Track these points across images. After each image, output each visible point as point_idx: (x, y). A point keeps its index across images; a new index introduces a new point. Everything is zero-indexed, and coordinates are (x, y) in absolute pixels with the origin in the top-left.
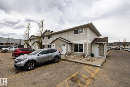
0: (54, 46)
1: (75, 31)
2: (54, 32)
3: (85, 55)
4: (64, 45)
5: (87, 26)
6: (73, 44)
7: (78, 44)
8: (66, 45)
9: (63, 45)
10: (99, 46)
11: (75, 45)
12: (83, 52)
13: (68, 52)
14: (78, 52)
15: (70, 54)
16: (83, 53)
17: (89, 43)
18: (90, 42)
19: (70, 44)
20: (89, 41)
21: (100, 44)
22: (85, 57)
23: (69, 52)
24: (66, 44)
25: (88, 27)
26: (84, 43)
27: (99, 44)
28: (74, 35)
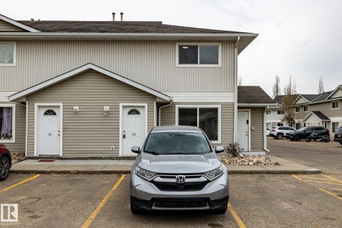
6: (174, 104)
8: (143, 111)
10: (248, 115)
16: (219, 141)
19: (160, 105)
27: (250, 110)
28: (178, 65)
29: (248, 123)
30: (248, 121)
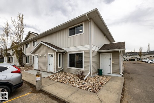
0: (37, 57)
1: (70, 30)
2: (38, 34)
4: (52, 56)
5: (90, 19)
7: (75, 53)
8: (53, 55)
9: (49, 54)
10: (110, 56)
11: (70, 55)
12: (82, 67)
13: (57, 67)
14: (75, 68)
15: (62, 71)
16: (83, 69)
17: (93, 51)
18: (96, 49)
19: (62, 53)
20: (93, 46)
21: (113, 52)
23: (61, 67)
24: (53, 53)
25: (91, 21)
26: (84, 51)
27: (111, 53)
28: (68, 37)
30: (110, 59)
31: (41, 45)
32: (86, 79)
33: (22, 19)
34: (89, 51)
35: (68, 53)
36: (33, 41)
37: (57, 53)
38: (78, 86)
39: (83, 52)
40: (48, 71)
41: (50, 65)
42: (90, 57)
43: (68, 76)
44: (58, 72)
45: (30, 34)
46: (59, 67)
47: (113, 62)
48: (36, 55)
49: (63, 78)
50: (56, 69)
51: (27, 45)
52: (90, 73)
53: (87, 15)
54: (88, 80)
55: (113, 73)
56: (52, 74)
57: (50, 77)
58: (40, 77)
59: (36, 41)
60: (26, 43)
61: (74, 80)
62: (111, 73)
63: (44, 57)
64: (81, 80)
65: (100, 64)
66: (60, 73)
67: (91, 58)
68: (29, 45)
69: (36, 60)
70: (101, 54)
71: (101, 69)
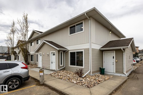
0: (41, 55)
1: (71, 28)
3: (83, 72)
4: (54, 55)
6: (68, 51)
7: (76, 51)
9: (52, 53)
10: (114, 54)
11: (71, 53)
13: (59, 65)
14: (76, 66)
15: (64, 69)
16: (83, 67)
17: (93, 49)
18: (98, 47)
19: (64, 51)
22: (83, 77)
23: (63, 65)
24: (55, 52)
25: (91, 18)
26: (85, 49)
27: (115, 51)
28: (69, 35)
29: (114, 58)
30: (113, 57)
31: (44, 43)
32: (85, 77)
33: (27, 18)
34: (89, 49)
35: (69, 51)
36: (37, 39)
37: (59, 51)
38: (75, 82)
39: (83, 51)
40: (50, 69)
41: (52, 63)
42: (90, 55)
43: (68, 74)
44: (59, 70)
45: (34, 33)
46: (60, 65)
47: (117, 61)
48: (40, 54)
49: (64, 75)
50: (57, 67)
51: (31, 43)
52: (90, 72)
53: (85, 14)
54: (86, 77)
55: (117, 72)
56: (54, 72)
57: (52, 74)
58: (43, 73)
59: (39, 40)
60: (31, 41)
61: (73, 77)
62: (115, 72)
63: (47, 56)
64: (80, 78)
65: (103, 63)
66: (62, 71)
67: (91, 57)
68: (33, 44)
69: (40, 58)
70: (104, 52)
71: (104, 68)
